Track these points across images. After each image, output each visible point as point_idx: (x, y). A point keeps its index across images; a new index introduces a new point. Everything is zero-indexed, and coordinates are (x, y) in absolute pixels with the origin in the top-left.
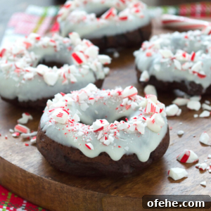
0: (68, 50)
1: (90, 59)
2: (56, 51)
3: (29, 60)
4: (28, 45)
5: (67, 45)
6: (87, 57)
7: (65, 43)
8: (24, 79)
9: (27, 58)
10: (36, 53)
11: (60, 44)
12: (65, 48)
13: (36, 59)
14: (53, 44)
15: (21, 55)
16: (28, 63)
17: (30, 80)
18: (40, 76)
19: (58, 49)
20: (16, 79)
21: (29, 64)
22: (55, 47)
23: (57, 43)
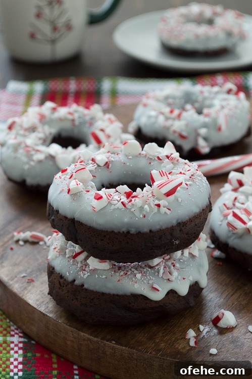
0: (87, 125)
1: (112, 139)
2: (74, 125)
3: (41, 135)
4: (42, 118)
5: (87, 118)
6: (109, 137)
7: (85, 115)
8: (33, 161)
9: (39, 132)
10: (50, 126)
11: (79, 117)
12: (84, 123)
13: (50, 134)
14: (70, 117)
15: (33, 129)
16: (40, 139)
17: (40, 162)
18: (52, 158)
19: (77, 123)
20: (24, 159)
21: (41, 142)
22: (73, 120)
23: (76, 115)
